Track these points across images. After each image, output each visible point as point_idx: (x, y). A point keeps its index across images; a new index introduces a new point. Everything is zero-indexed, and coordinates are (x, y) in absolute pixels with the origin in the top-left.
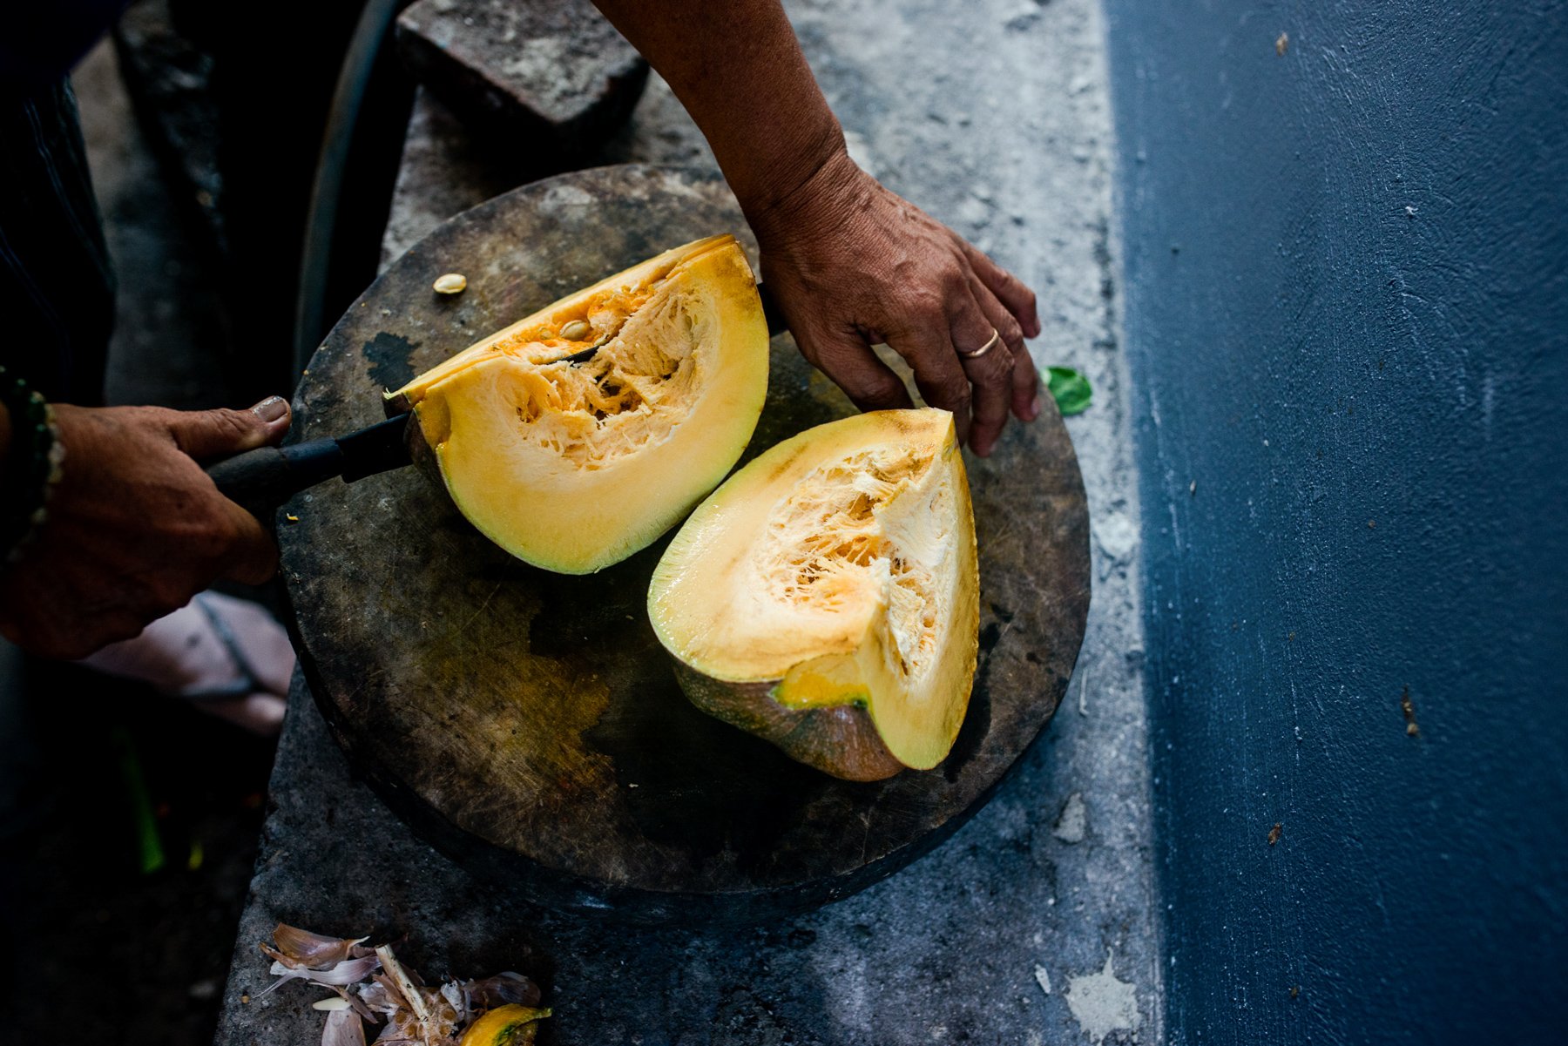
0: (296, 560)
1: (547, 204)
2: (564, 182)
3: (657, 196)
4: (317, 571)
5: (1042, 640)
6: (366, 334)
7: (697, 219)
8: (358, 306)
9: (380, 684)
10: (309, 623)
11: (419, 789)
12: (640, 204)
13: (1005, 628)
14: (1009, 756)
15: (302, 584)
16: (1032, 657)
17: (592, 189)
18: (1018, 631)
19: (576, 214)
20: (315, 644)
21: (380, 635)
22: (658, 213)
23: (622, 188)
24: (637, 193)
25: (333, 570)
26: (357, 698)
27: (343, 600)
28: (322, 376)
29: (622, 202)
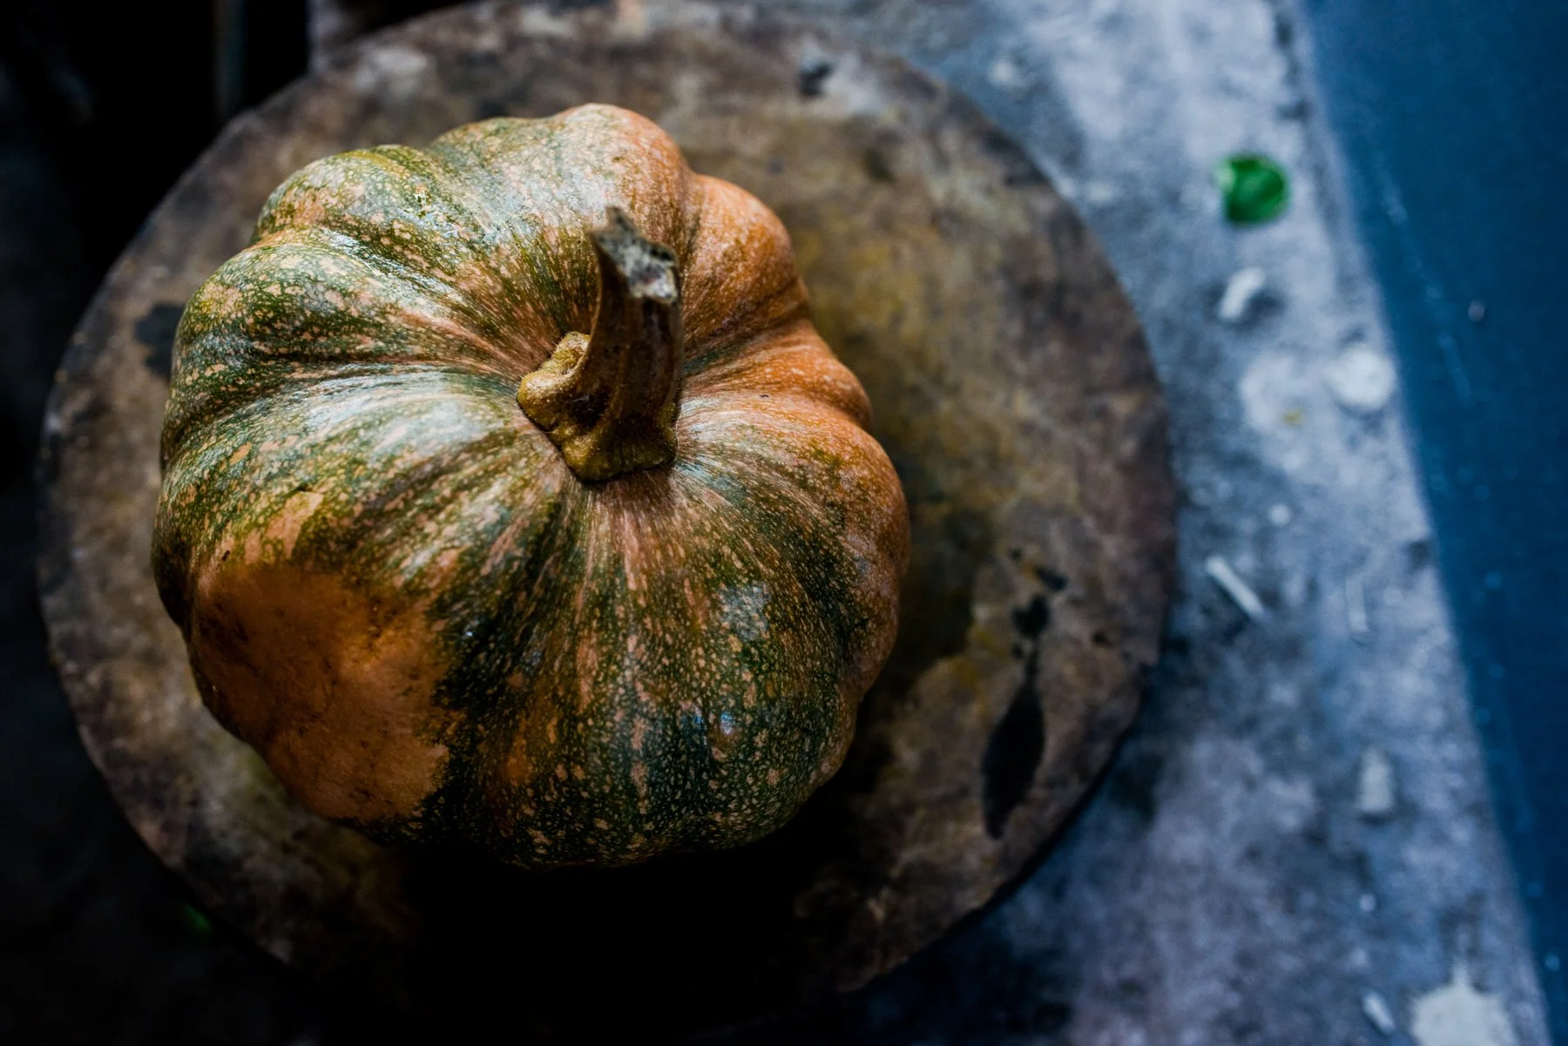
0: (71, 645)
1: (363, 80)
2: (386, 44)
3: (515, 41)
4: (100, 654)
5: (1111, 611)
6: (135, 308)
7: (572, 66)
8: (122, 271)
9: (196, 802)
10: (96, 729)
11: (262, 942)
12: (491, 58)
13: (1057, 601)
14: (1076, 789)
15: (81, 676)
16: (1099, 639)
17: (424, 46)
18: (1075, 603)
19: (404, 88)
20: (107, 757)
21: (190, 732)
22: (518, 64)
23: (465, 39)
24: (489, 41)
25: (119, 652)
26: (167, 827)
27: (137, 689)
28: (83, 378)
29: (468, 60)
